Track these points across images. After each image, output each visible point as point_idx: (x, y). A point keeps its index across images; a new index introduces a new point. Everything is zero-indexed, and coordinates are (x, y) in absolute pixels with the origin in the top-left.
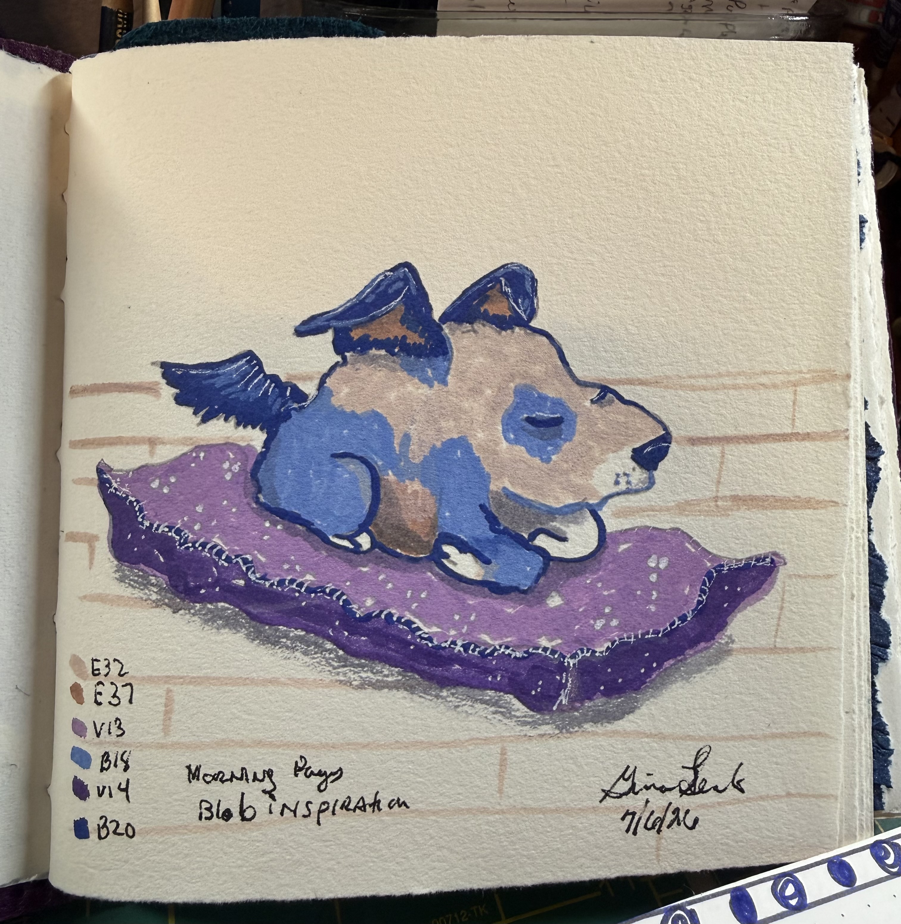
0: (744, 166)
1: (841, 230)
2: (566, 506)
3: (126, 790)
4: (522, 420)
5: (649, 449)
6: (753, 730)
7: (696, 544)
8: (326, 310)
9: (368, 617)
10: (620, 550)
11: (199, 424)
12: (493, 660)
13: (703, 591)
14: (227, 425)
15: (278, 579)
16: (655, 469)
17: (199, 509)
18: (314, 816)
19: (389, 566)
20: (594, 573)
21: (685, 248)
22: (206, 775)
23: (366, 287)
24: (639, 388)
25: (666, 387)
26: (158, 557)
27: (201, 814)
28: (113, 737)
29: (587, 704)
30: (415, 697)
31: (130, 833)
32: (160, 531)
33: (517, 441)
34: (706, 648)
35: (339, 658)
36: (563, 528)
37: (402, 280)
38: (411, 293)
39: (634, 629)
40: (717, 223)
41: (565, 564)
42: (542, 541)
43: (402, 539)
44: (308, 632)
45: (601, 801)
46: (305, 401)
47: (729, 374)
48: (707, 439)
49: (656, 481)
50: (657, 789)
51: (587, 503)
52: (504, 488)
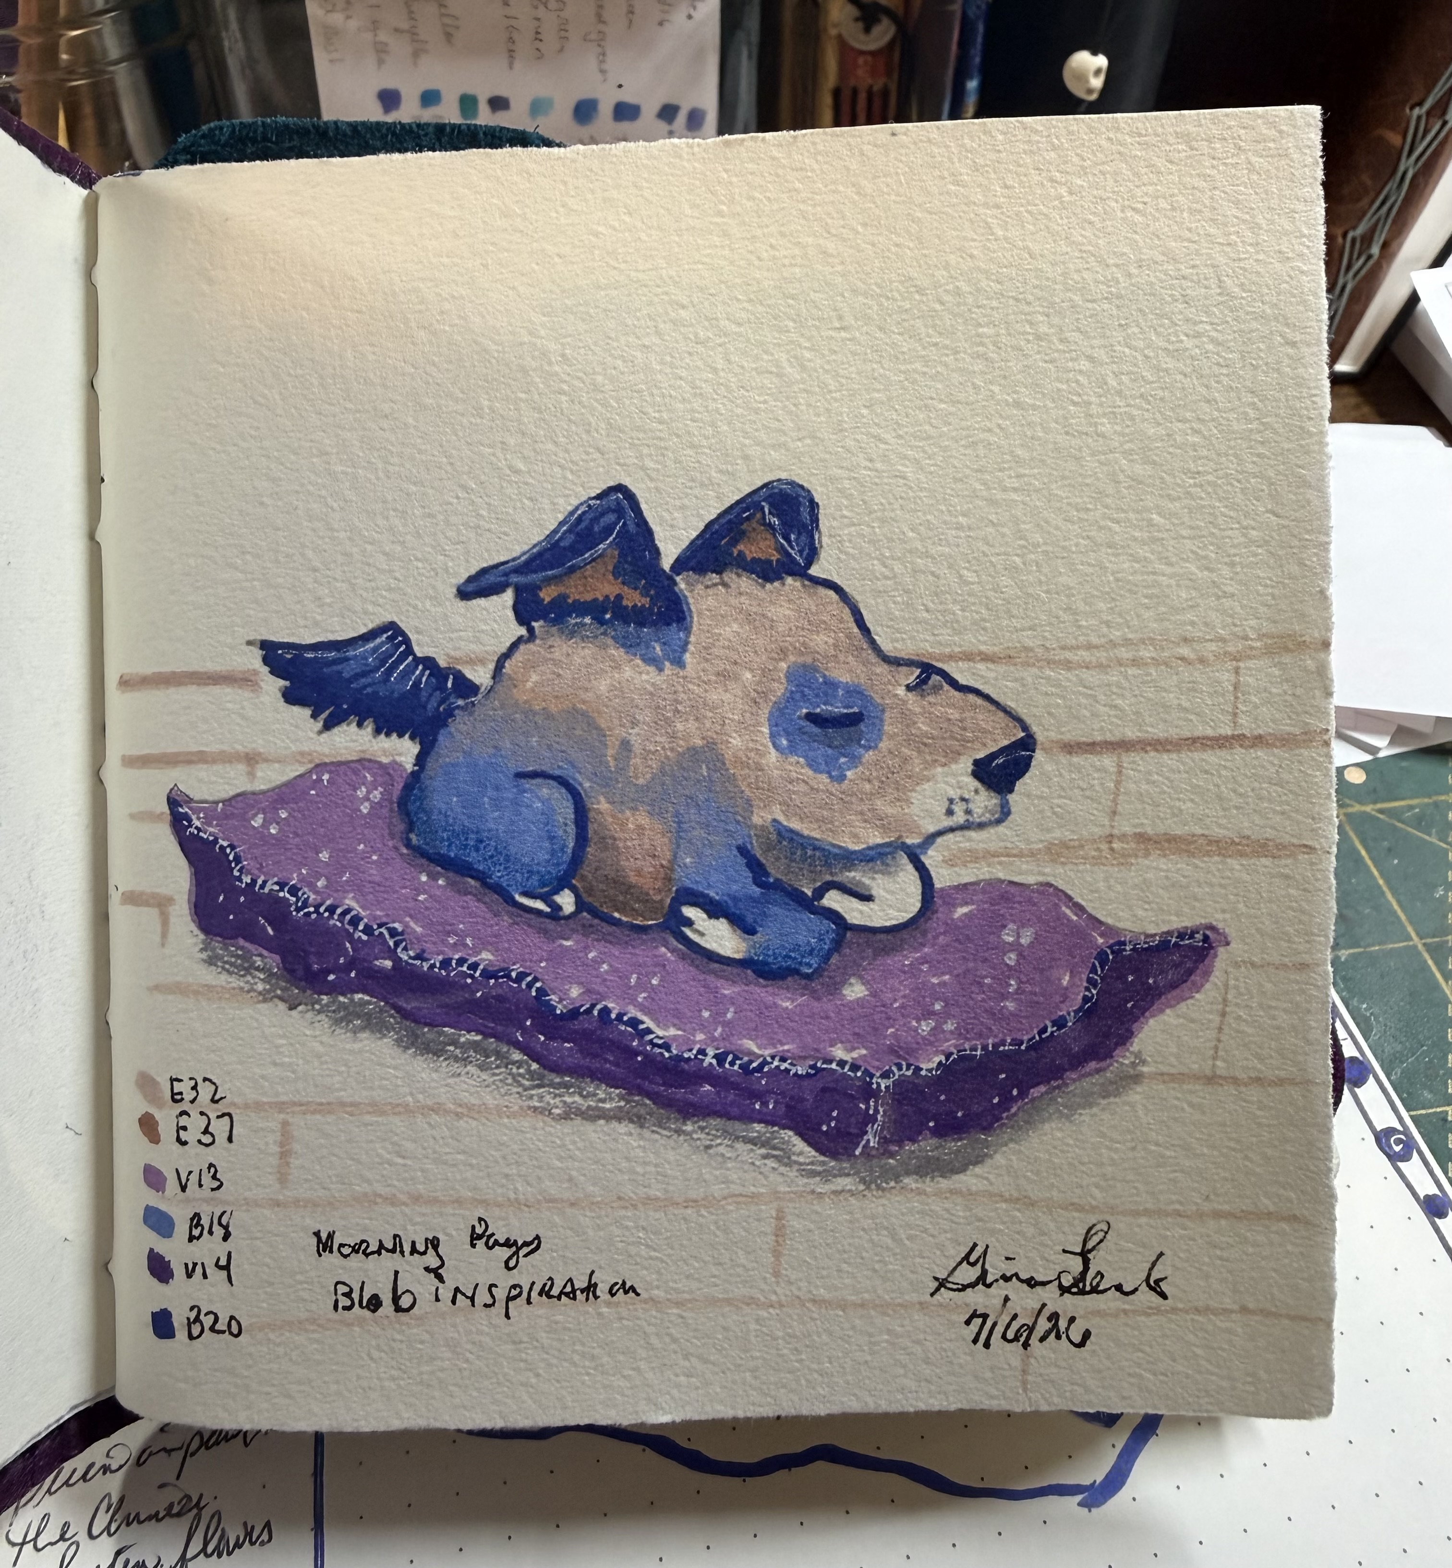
0: (1144, 314)
1: (1306, 408)
2: (869, 848)
3: (227, 1268)
4: (800, 718)
5: (1000, 761)
6: (1181, 1203)
7: (1079, 908)
8: (503, 559)
9: (574, 1013)
10: (956, 916)
11: (320, 733)
12: (762, 1078)
13: (1092, 982)
14: (362, 732)
15: (440, 958)
16: (1011, 791)
17: (324, 856)
18: (500, 1306)
19: (604, 938)
20: (916, 950)
21: (1051, 446)
22: (342, 1245)
23: (561, 524)
24: (981, 666)
25: (1026, 664)
26: (264, 928)
27: (336, 1301)
28: (206, 1192)
29: (909, 1147)
30: (646, 1133)
31: (235, 1329)
32: (266, 890)
33: (792, 749)
34: (1098, 1071)
35: (532, 1075)
36: (867, 881)
37: (614, 511)
38: (627, 532)
39: (980, 1035)
40: (1101, 405)
41: (870, 935)
42: (833, 900)
43: (621, 898)
44: (486, 1035)
45: (932, 1295)
46: (476, 695)
47: (1127, 642)
48: (1093, 744)
49: (1013, 810)
50: (1022, 1281)
51: (903, 843)
52: (775, 820)
